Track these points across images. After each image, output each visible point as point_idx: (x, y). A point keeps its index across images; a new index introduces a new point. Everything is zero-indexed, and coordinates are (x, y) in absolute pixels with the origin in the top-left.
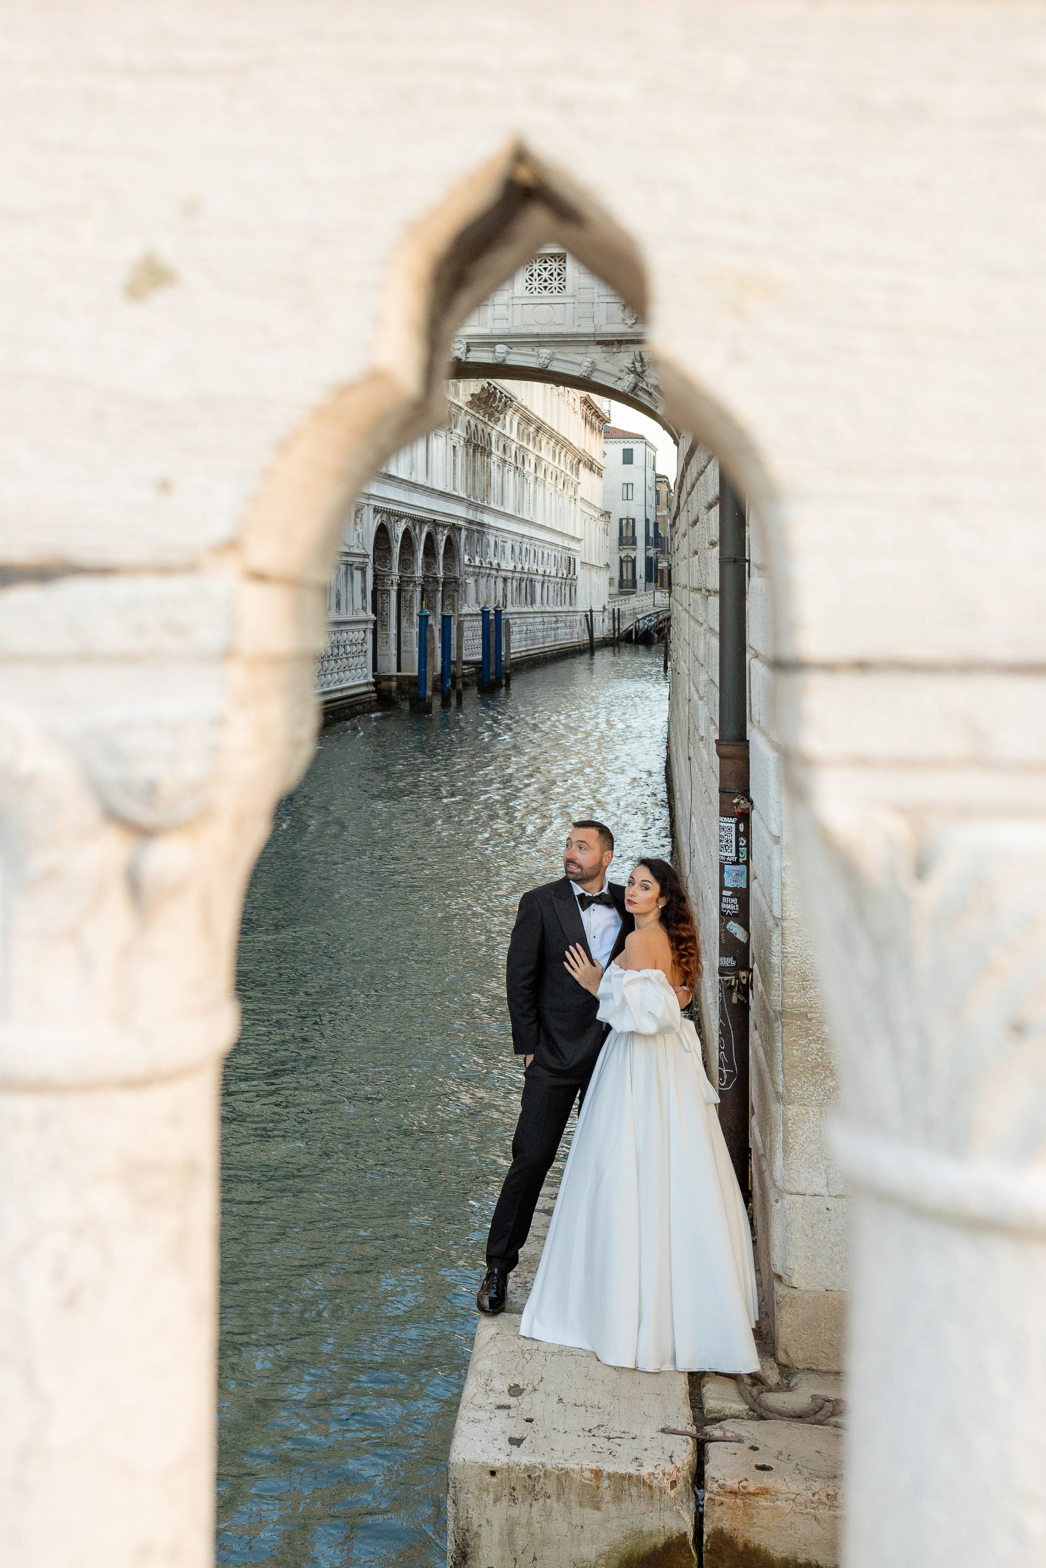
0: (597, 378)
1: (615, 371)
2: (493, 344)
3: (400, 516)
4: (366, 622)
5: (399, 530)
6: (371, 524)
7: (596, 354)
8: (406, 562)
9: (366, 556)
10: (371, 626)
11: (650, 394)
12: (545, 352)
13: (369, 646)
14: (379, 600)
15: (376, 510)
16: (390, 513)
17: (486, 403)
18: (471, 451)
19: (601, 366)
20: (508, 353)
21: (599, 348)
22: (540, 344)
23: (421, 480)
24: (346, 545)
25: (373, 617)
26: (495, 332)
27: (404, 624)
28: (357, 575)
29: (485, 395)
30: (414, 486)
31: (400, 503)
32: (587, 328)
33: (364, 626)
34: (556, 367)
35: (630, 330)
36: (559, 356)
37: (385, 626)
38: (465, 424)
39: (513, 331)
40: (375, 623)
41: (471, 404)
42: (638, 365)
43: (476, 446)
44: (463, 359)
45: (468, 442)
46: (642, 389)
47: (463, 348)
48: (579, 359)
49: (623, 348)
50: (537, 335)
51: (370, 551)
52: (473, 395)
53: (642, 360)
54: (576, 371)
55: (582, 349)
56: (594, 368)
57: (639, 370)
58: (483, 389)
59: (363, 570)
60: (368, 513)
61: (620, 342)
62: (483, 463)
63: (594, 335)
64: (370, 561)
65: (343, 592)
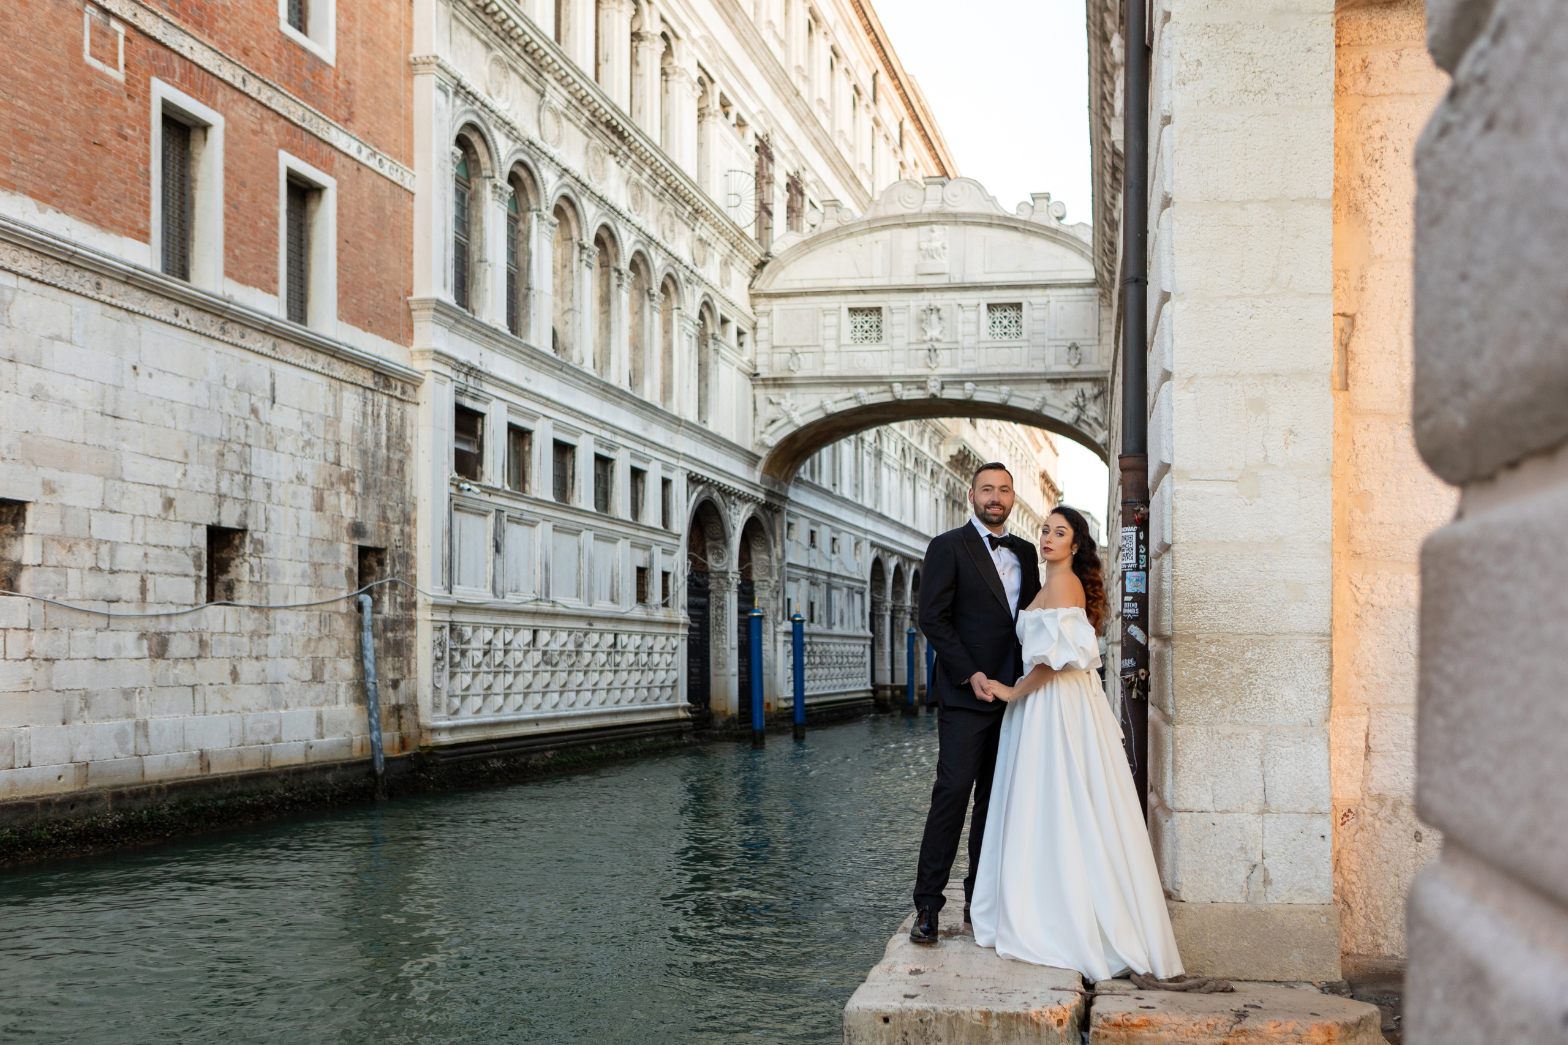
0: (1048, 412)
1: (1062, 405)
2: (962, 383)
3: (893, 553)
4: (865, 638)
5: (892, 563)
6: (868, 557)
7: (1047, 390)
8: (898, 594)
9: (864, 582)
10: (869, 642)
11: (1090, 425)
12: (1005, 389)
13: (867, 659)
14: (876, 623)
15: (873, 545)
16: (885, 549)
17: (962, 464)
18: (950, 505)
19: (1050, 401)
20: (975, 390)
21: (1048, 386)
22: (1001, 382)
23: (909, 523)
24: (847, 570)
25: (870, 634)
26: (965, 372)
27: (897, 646)
28: (857, 597)
29: (961, 457)
30: (903, 528)
31: (892, 541)
32: (1038, 368)
33: (863, 642)
34: (1014, 402)
35: (1074, 370)
36: (1016, 393)
37: (881, 645)
38: (945, 481)
39: (979, 371)
40: (873, 640)
41: (950, 464)
42: (1080, 400)
43: (954, 502)
44: (939, 395)
45: (948, 497)
46: (1084, 422)
47: (939, 386)
48: (1032, 395)
49: (1068, 386)
50: (999, 375)
51: (868, 578)
52: (952, 457)
53: (1083, 395)
54: (1029, 406)
55: (1034, 387)
56: (1044, 403)
57: (1081, 404)
58: (960, 451)
59: (862, 594)
60: (865, 546)
61: (1066, 381)
62: (960, 517)
63: (1045, 374)
64: (868, 587)
65: (845, 611)
